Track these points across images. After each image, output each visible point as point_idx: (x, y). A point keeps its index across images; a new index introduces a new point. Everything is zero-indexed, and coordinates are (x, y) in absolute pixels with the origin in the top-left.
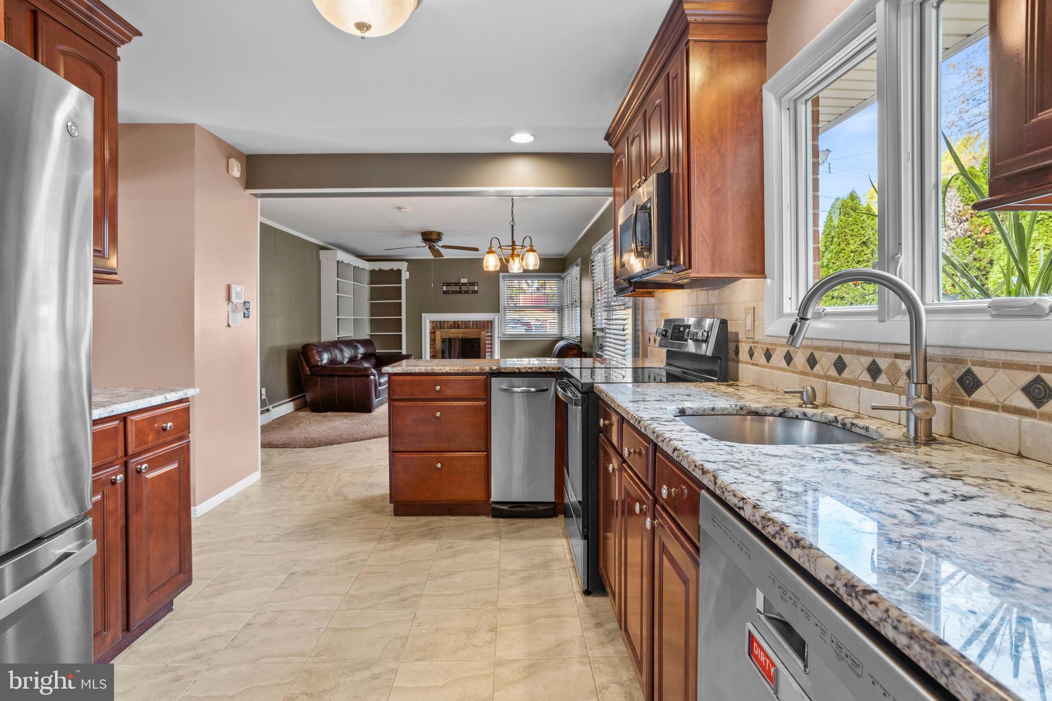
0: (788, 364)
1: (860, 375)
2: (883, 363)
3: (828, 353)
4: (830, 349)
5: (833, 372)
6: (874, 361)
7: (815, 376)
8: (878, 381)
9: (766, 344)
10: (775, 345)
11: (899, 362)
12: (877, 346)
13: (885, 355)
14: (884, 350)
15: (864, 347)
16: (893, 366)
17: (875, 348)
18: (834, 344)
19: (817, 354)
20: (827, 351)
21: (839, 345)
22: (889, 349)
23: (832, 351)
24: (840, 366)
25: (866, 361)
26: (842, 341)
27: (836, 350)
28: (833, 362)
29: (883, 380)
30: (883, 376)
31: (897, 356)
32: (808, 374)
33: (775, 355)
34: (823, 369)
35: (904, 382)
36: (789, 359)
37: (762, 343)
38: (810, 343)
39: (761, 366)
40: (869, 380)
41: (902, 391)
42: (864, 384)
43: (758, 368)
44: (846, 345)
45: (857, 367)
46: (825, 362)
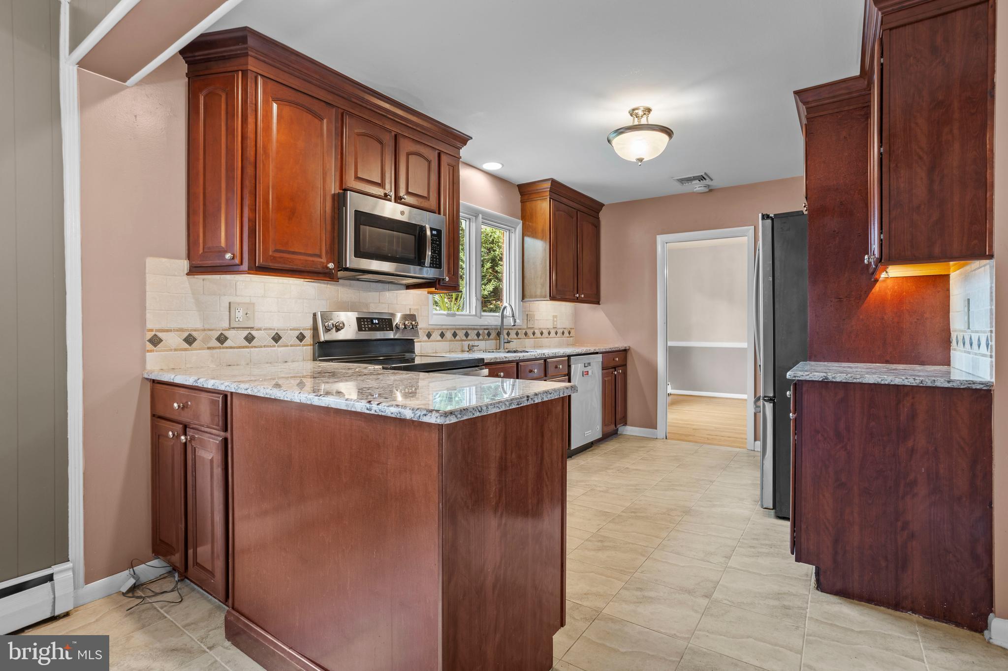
0: (442, 338)
2: (481, 332)
4: (463, 329)
5: (464, 338)
7: (457, 341)
9: (428, 329)
10: (434, 329)
11: (485, 331)
13: (481, 329)
14: (481, 327)
15: (476, 327)
16: (484, 332)
17: (479, 327)
18: (465, 327)
19: (457, 331)
21: (467, 327)
22: (483, 327)
24: (467, 335)
25: (476, 332)
26: (468, 325)
27: (465, 329)
28: (464, 334)
29: (481, 337)
30: (481, 336)
31: (485, 329)
32: (453, 341)
33: (434, 334)
34: (460, 337)
35: (486, 337)
36: (442, 335)
37: (424, 329)
38: (454, 327)
39: (423, 342)
40: (477, 338)
41: (486, 340)
42: (475, 340)
43: (422, 343)
44: (470, 327)
45: (472, 334)
46: (461, 334)
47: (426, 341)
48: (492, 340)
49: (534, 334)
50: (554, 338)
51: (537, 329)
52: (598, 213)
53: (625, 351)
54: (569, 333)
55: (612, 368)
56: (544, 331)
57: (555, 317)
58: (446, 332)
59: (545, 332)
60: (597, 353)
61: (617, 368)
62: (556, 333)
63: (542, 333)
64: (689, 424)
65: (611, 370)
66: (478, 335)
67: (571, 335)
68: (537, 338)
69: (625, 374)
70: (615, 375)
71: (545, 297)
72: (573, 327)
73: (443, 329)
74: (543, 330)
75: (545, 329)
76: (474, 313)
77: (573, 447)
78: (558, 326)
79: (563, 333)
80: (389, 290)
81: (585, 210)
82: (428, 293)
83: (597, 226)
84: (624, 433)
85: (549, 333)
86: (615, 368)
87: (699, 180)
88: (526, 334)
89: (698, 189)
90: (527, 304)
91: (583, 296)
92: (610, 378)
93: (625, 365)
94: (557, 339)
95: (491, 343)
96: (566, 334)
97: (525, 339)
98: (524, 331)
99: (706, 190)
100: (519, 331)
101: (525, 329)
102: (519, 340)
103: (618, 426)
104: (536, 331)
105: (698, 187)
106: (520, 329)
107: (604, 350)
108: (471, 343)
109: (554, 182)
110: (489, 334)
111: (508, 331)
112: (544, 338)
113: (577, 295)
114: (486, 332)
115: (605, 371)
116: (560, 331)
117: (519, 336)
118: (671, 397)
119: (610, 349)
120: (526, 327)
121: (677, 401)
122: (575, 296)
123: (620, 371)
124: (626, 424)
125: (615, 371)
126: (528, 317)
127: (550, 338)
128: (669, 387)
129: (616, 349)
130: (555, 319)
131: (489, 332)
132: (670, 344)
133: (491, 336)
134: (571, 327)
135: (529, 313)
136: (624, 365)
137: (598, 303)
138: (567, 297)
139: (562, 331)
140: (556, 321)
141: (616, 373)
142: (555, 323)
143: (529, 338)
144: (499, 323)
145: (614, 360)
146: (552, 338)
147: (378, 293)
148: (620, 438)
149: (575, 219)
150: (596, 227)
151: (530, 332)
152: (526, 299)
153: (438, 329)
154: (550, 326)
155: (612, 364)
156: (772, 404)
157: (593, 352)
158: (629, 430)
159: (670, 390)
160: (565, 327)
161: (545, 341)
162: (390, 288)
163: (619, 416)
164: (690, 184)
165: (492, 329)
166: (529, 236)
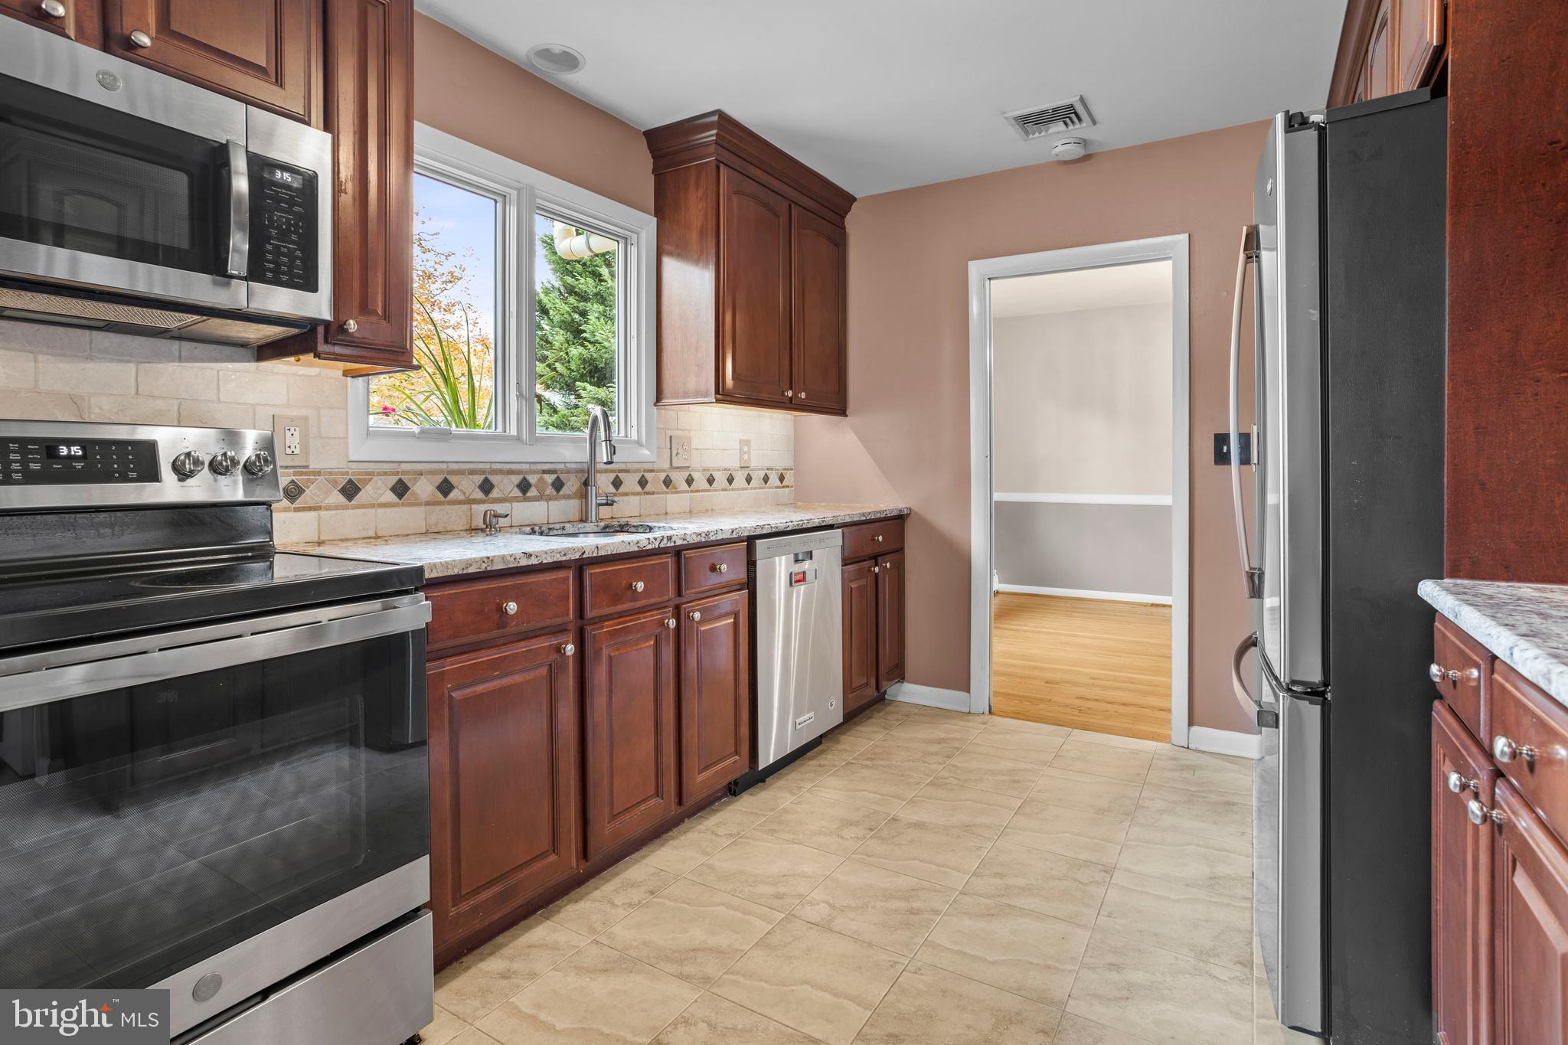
1: (510, 492)
2: (533, 479)
3: (471, 476)
4: (473, 472)
5: (477, 495)
6: (524, 478)
7: (452, 502)
8: (529, 494)
9: (347, 473)
10: (372, 474)
11: (546, 477)
12: (528, 465)
13: (534, 473)
14: (535, 468)
15: (514, 467)
16: (541, 480)
17: (526, 467)
18: (481, 466)
19: (453, 479)
20: (469, 474)
21: (487, 466)
22: (540, 467)
23: (476, 474)
24: (486, 487)
25: (516, 479)
26: (491, 463)
27: (482, 472)
28: (478, 484)
29: (533, 492)
30: (533, 489)
31: (544, 472)
32: (438, 505)
33: (369, 487)
34: (464, 494)
35: (550, 491)
36: (400, 489)
37: (331, 473)
38: (444, 466)
39: (329, 508)
40: (520, 494)
41: (549, 499)
42: (516, 499)
43: (322, 513)
44: (495, 466)
45: (506, 486)
46: (466, 486)
47: (337, 507)
48: (568, 497)
49: (690, 481)
50: (743, 489)
51: (696, 471)
52: (844, 217)
53: (897, 522)
54: (782, 478)
55: (870, 558)
56: (716, 475)
57: (744, 443)
58: (416, 481)
59: (720, 478)
60: (831, 527)
61: (879, 559)
62: (749, 480)
63: (711, 481)
64: (1035, 668)
65: (865, 564)
66: (524, 486)
67: (785, 483)
68: (698, 491)
69: (899, 569)
70: (877, 575)
71: (706, 395)
72: (790, 464)
73: (405, 473)
74: (714, 474)
75: (719, 470)
76: (514, 432)
77: (762, 766)
78: (753, 465)
79: (766, 479)
80: (180, 359)
81: (812, 205)
82: (344, 375)
83: (839, 241)
84: (900, 699)
85: (730, 480)
86: (875, 558)
87: (1066, 124)
88: (667, 482)
89: (1061, 148)
90: (670, 413)
91: (803, 395)
92: (863, 582)
93: (900, 550)
94: (749, 494)
95: (563, 508)
96: (774, 480)
97: (664, 493)
98: (663, 476)
99: (1078, 152)
100: (649, 476)
101: (664, 471)
102: (647, 496)
103: (884, 684)
104: (695, 475)
105: (1059, 142)
106: (652, 471)
107: (848, 520)
108: (500, 508)
109: (724, 121)
110: (558, 485)
111: (617, 476)
112: (716, 491)
113: (790, 393)
114: (550, 478)
115: (850, 568)
116: (758, 476)
117: (648, 488)
118: (999, 598)
119: (864, 515)
120: (667, 466)
121: (1011, 609)
122: (783, 395)
123: (888, 565)
124: (903, 678)
125: (876, 565)
126: (673, 444)
127: (733, 490)
128: (996, 578)
129: (878, 516)
130: (746, 448)
131: (558, 478)
132: (998, 496)
133: (563, 489)
134: (784, 465)
135: (675, 433)
136: (898, 551)
137: (842, 412)
138: (764, 396)
139: (762, 474)
140: (749, 453)
141: (877, 569)
142: (746, 457)
143: (677, 492)
144: (585, 456)
145: (873, 540)
146: (738, 489)
147: (132, 366)
148: (890, 713)
149: (783, 219)
150: (837, 245)
151: (679, 478)
152: (665, 401)
153: (385, 474)
154: (733, 462)
155: (868, 551)
156: (1318, 708)
157: (817, 524)
158: (910, 693)
159: (997, 586)
160: (769, 465)
161: (719, 497)
162: (183, 353)
163: (885, 664)
164: (1043, 133)
165: (568, 472)
166: (670, 254)
